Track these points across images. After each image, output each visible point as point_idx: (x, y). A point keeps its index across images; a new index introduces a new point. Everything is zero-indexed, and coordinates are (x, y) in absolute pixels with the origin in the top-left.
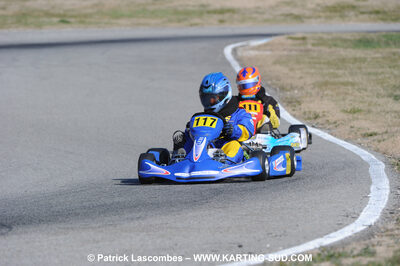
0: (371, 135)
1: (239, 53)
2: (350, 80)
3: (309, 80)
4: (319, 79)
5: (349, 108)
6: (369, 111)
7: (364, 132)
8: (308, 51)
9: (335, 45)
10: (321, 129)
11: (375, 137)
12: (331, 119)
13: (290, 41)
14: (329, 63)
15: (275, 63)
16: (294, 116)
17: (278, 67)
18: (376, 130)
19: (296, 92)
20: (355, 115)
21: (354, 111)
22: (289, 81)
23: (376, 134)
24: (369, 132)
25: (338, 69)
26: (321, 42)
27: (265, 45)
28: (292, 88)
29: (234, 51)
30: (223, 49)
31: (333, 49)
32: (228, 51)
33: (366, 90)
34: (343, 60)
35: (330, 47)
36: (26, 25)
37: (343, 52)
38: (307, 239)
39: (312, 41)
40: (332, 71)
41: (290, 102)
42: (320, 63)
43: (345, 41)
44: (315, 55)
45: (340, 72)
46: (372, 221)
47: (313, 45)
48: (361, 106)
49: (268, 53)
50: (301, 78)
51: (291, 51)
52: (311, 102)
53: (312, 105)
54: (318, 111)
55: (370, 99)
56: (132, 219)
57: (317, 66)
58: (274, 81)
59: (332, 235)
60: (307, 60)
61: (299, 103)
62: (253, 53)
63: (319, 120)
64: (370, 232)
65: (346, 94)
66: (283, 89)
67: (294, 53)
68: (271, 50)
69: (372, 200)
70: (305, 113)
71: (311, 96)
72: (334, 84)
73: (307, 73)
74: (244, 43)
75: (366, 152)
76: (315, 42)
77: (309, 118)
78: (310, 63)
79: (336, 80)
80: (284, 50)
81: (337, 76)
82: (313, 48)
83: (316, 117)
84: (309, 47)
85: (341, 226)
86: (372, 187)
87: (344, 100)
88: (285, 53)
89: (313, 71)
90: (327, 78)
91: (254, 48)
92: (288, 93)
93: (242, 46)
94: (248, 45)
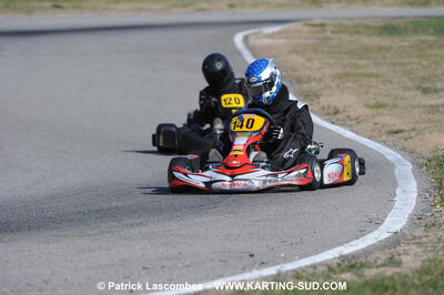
0: (397, 132)
1: (251, 42)
2: (374, 71)
3: (328, 71)
4: (340, 70)
5: (373, 102)
6: (395, 106)
7: (388, 129)
8: (327, 39)
9: (358, 33)
10: (342, 125)
11: (401, 135)
12: (352, 114)
13: (307, 29)
14: (350, 53)
15: (291, 52)
17: (294, 57)
18: (403, 127)
19: (314, 84)
20: (380, 110)
21: (378, 106)
22: (307, 73)
23: (402, 131)
24: (396, 129)
25: (361, 58)
26: (341, 29)
27: (279, 33)
28: (310, 80)
29: (246, 39)
30: (232, 37)
31: (356, 37)
32: (238, 39)
33: (391, 82)
34: (367, 49)
35: (352, 34)
37: (366, 40)
38: (326, 247)
39: (331, 28)
40: (354, 61)
41: (308, 96)
42: (340, 53)
43: (368, 27)
44: (335, 43)
45: (363, 62)
46: (398, 228)
47: (333, 32)
48: (386, 100)
49: (283, 41)
50: (319, 69)
51: (307, 38)
52: (331, 95)
53: (331, 99)
54: (338, 105)
55: (395, 92)
56: (132, 225)
57: (337, 56)
58: (290, 72)
59: (353, 243)
60: (326, 49)
61: (318, 97)
62: (266, 41)
63: (340, 116)
64: (396, 240)
65: (369, 86)
66: (299, 81)
67: (312, 41)
68: (287, 38)
69: (397, 204)
70: (323, 108)
71: (330, 88)
72: (355, 75)
73: (328, 63)
75: (392, 151)
76: (335, 29)
77: (328, 114)
78: (328, 52)
79: (358, 71)
80: (301, 38)
81: (358, 67)
82: (333, 36)
83: (337, 112)
84: (329, 34)
85: (363, 233)
86: (398, 191)
87: (367, 93)
88: (302, 41)
89: (333, 61)
90: (348, 69)
91: (268, 36)
92: (305, 86)
93: (254, 34)
94: (261, 33)
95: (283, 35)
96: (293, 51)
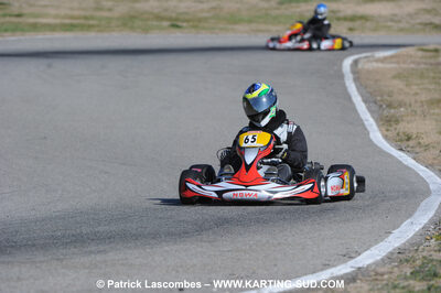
1: (360, 66)
3: (423, 97)
4: (436, 96)
13: (420, 54)
15: (394, 77)
16: (386, 137)
17: (398, 84)
19: (402, 109)
22: (401, 97)
27: (392, 57)
28: (400, 105)
29: (356, 62)
30: (342, 61)
32: (347, 63)
36: (133, 29)
41: (388, 121)
50: (415, 94)
51: (419, 64)
52: (411, 121)
53: (410, 126)
58: (386, 97)
60: (432, 75)
61: (397, 122)
62: (375, 65)
63: (411, 143)
66: (390, 106)
68: (398, 63)
70: (398, 134)
71: (414, 114)
73: (426, 89)
74: (369, 54)
77: (401, 140)
80: (413, 62)
83: (409, 139)
88: (412, 66)
89: (432, 86)
91: (383, 60)
92: (392, 111)
93: (366, 57)
94: (373, 56)
95: (394, 60)
96: (398, 76)
